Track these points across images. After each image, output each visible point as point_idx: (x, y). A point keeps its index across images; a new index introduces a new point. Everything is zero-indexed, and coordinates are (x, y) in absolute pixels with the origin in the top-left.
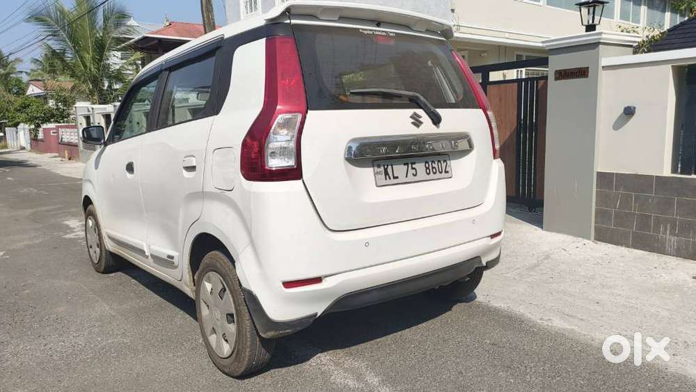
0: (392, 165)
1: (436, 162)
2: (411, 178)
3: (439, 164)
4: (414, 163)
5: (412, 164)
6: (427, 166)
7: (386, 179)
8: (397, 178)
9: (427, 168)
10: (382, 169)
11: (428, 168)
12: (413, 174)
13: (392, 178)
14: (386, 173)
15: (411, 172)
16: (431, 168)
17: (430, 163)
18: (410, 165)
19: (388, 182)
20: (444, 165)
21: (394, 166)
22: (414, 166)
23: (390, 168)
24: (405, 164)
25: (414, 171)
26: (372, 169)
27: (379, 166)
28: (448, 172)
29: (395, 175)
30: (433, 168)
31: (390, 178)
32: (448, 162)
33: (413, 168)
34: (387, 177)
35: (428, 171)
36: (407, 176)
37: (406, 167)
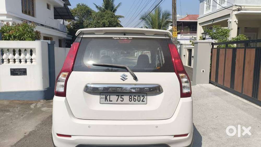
0: (110, 96)
1: (137, 97)
2: (119, 101)
3: (139, 97)
4: (123, 96)
5: (121, 96)
6: (131, 97)
7: (105, 101)
10: (104, 96)
12: (121, 101)
13: (108, 100)
14: (106, 98)
15: (120, 99)
16: (133, 99)
17: (133, 97)
18: (120, 96)
19: (106, 102)
20: (142, 98)
21: (111, 96)
22: (122, 97)
23: (108, 97)
24: (117, 96)
26: (99, 96)
27: (103, 95)
28: (144, 101)
29: (111, 100)
30: (134, 99)
31: (107, 101)
32: (145, 97)
33: (121, 98)
34: (106, 100)
35: (131, 100)
36: (117, 101)
37: (118, 97)
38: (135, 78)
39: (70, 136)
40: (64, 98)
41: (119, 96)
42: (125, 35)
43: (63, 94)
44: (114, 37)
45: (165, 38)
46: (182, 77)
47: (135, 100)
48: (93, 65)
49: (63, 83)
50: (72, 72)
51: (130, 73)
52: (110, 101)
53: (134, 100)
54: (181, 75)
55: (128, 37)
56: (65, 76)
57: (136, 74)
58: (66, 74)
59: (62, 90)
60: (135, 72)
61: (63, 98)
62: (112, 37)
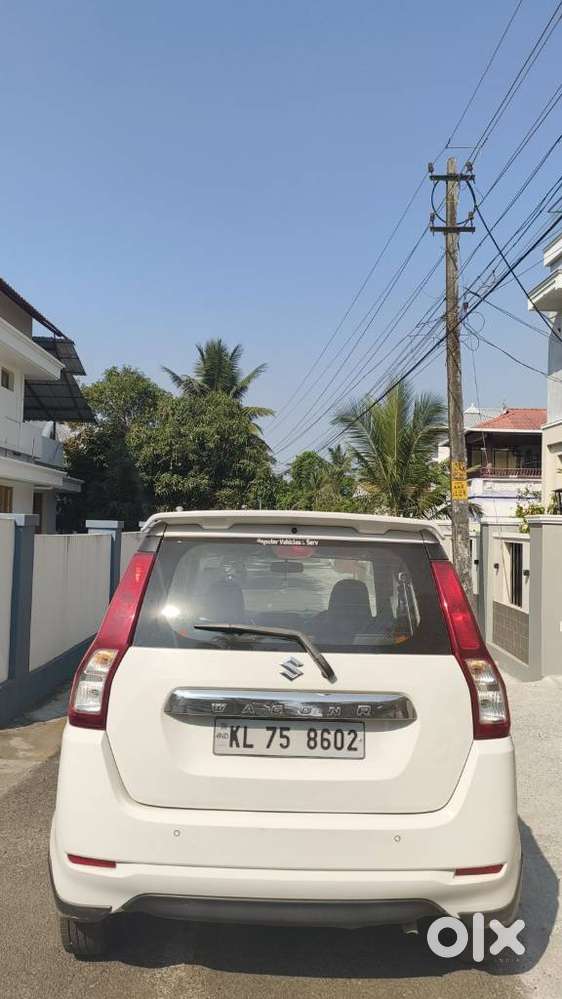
0: (246, 728)
1: (333, 733)
2: (275, 748)
3: (339, 735)
4: (288, 729)
5: (282, 729)
6: (312, 735)
7: (231, 745)
8: (251, 746)
9: (310, 739)
10: (228, 731)
11: (314, 739)
12: (281, 745)
13: (241, 743)
14: (234, 737)
15: (277, 739)
16: (319, 739)
17: (319, 732)
18: (278, 731)
19: (235, 749)
20: (348, 739)
21: (249, 730)
22: (285, 733)
23: (240, 733)
24: (268, 729)
25: (284, 742)
26: (212, 728)
27: (224, 726)
28: (355, 749)
29: (248, 743)
30: (323, 740)
31: (238, 745)
32: (360, 734)
33: (282, 736)
34: (234, 742)
35: (312, 743)
36: (268, 747)
37: (270, 732)
38: (329, 673)
39: (111, 864)
40: (101, 733)
41: (274, 729)
42: (294, 531)
43: (97, 721)
44: (262, 539)
45: (421, 542)
46: (478, 670)
47: (326, 744)
48: (196, 628)
49: (100, 686)
50: (130, 649)
51: (313, 655)
52: (245, 746)
53: (322, 744)
54: (472, 663)
55: (305, 541)
56: (105, 660)
57: (331, 658)
58: (112, 654)
59: (93, 706)
60: (326, 652)
61: (96, 735)
62: (256, 539)
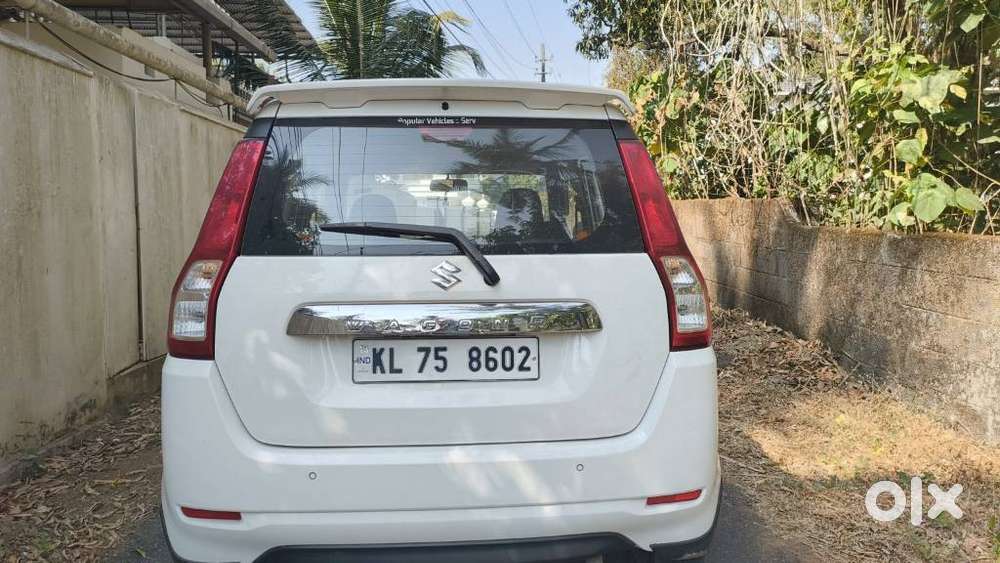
0: (392, 350)
1: (500, 351)
2: (430, 372)
3: (508, 354)
4: (444, 349)
5: (437, 349)
6: (475, 355)
7: (374, 372)
8: (400, 371)
9: (472, 359)
10: (370, 354)
11: (477, 359)
12: (437, 368)
13: (387, 367)
14: (377, 362)
15: (432, 362)
16: (483, 359)
17: (483, 351)
18: (432, 352)
19: (379, 376)
20: (519, 357)
21: (396, 352)
22: (441, 354)
23: (385, 357)
24: (420, 350)
25: (440, 364)
27: (364, 349)
28: (528, 369)
29: (396, 366)
30: (488, 359)
31: (383, 371)
32: (533, 351)
33: (437, 357)
34: (378, 368)
35: (475, 364)
36: (421, 371)
37: (423, 354)
38: (492, 278)
39: (235, 516)
40: (210, 363)
41: (427, 350)
43: (202, 350)
44: (404, 118)
45: (606, 117)
46: (675, 271)
47: (491, 364)
48: (323, 230)
49: (202, 306)
50: (238, 258)
51: (472, 258)
52: (393, 371)
53: (487, 365)
54: (669, 262)
55: (460, 118)
56: (207, 275)
57: (495, 261)
58: (214, 266)
59: (194, 329)
60: (489, 254)
61: (202, 367)
62: (397, 118)
